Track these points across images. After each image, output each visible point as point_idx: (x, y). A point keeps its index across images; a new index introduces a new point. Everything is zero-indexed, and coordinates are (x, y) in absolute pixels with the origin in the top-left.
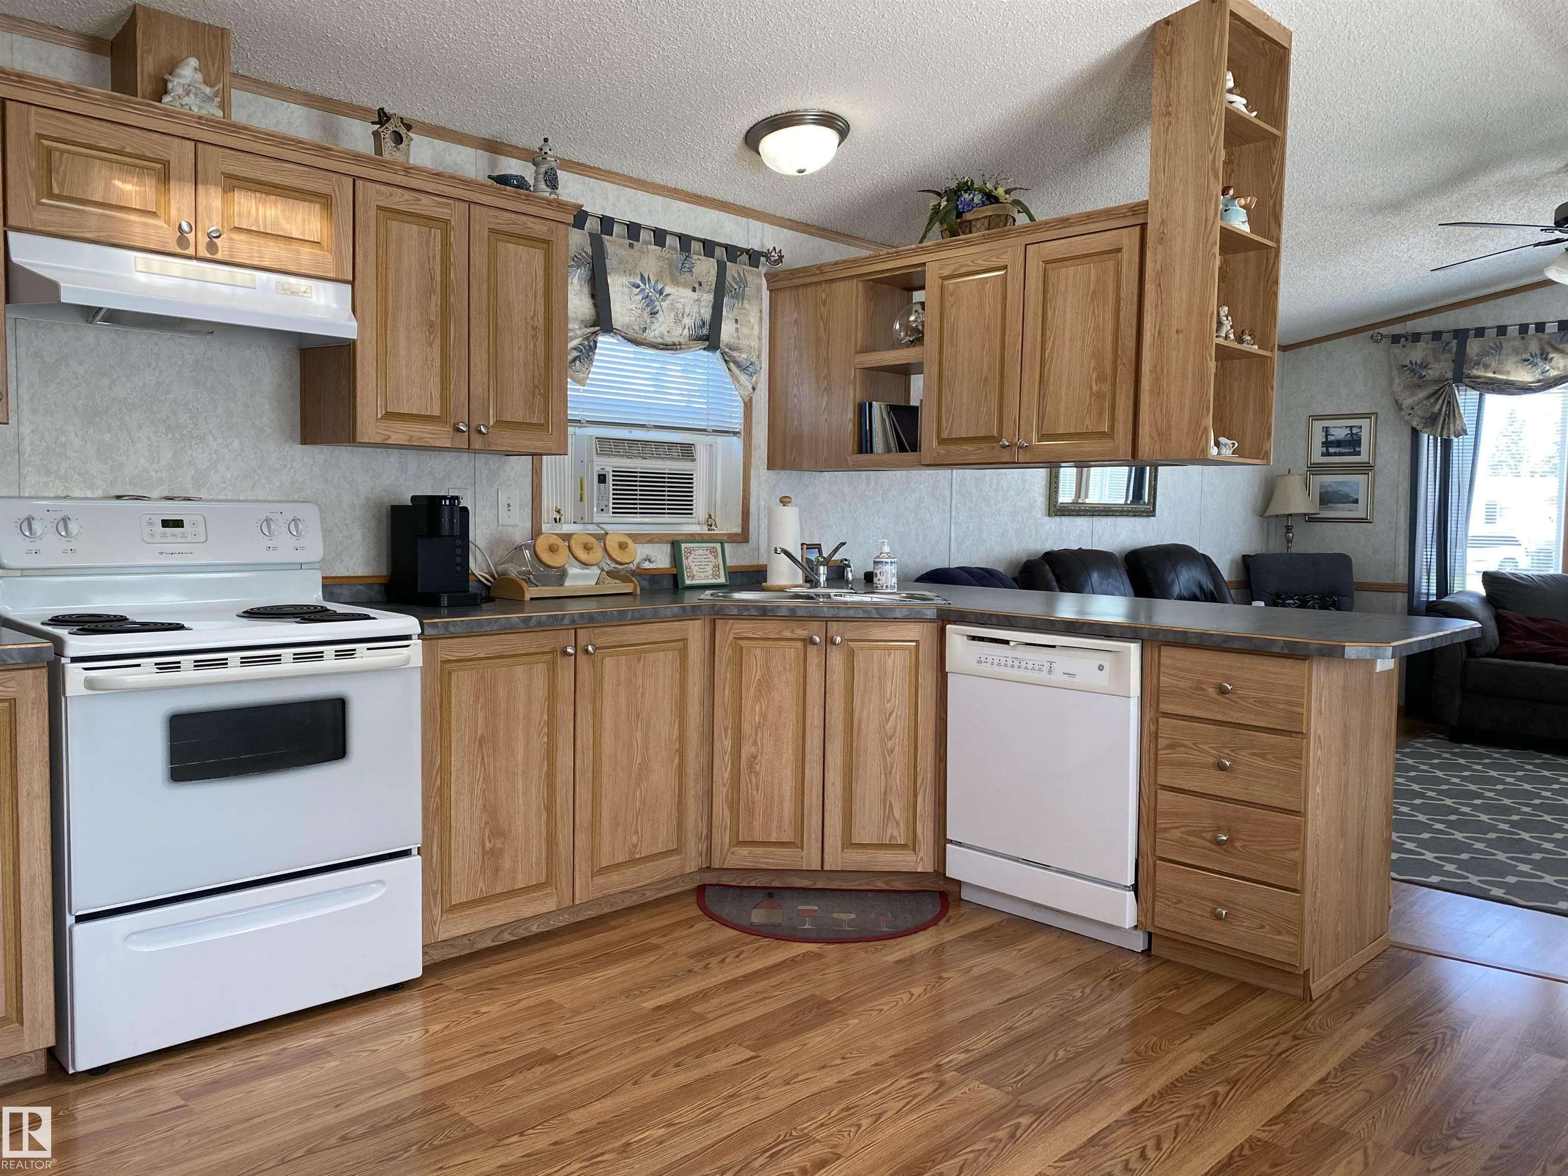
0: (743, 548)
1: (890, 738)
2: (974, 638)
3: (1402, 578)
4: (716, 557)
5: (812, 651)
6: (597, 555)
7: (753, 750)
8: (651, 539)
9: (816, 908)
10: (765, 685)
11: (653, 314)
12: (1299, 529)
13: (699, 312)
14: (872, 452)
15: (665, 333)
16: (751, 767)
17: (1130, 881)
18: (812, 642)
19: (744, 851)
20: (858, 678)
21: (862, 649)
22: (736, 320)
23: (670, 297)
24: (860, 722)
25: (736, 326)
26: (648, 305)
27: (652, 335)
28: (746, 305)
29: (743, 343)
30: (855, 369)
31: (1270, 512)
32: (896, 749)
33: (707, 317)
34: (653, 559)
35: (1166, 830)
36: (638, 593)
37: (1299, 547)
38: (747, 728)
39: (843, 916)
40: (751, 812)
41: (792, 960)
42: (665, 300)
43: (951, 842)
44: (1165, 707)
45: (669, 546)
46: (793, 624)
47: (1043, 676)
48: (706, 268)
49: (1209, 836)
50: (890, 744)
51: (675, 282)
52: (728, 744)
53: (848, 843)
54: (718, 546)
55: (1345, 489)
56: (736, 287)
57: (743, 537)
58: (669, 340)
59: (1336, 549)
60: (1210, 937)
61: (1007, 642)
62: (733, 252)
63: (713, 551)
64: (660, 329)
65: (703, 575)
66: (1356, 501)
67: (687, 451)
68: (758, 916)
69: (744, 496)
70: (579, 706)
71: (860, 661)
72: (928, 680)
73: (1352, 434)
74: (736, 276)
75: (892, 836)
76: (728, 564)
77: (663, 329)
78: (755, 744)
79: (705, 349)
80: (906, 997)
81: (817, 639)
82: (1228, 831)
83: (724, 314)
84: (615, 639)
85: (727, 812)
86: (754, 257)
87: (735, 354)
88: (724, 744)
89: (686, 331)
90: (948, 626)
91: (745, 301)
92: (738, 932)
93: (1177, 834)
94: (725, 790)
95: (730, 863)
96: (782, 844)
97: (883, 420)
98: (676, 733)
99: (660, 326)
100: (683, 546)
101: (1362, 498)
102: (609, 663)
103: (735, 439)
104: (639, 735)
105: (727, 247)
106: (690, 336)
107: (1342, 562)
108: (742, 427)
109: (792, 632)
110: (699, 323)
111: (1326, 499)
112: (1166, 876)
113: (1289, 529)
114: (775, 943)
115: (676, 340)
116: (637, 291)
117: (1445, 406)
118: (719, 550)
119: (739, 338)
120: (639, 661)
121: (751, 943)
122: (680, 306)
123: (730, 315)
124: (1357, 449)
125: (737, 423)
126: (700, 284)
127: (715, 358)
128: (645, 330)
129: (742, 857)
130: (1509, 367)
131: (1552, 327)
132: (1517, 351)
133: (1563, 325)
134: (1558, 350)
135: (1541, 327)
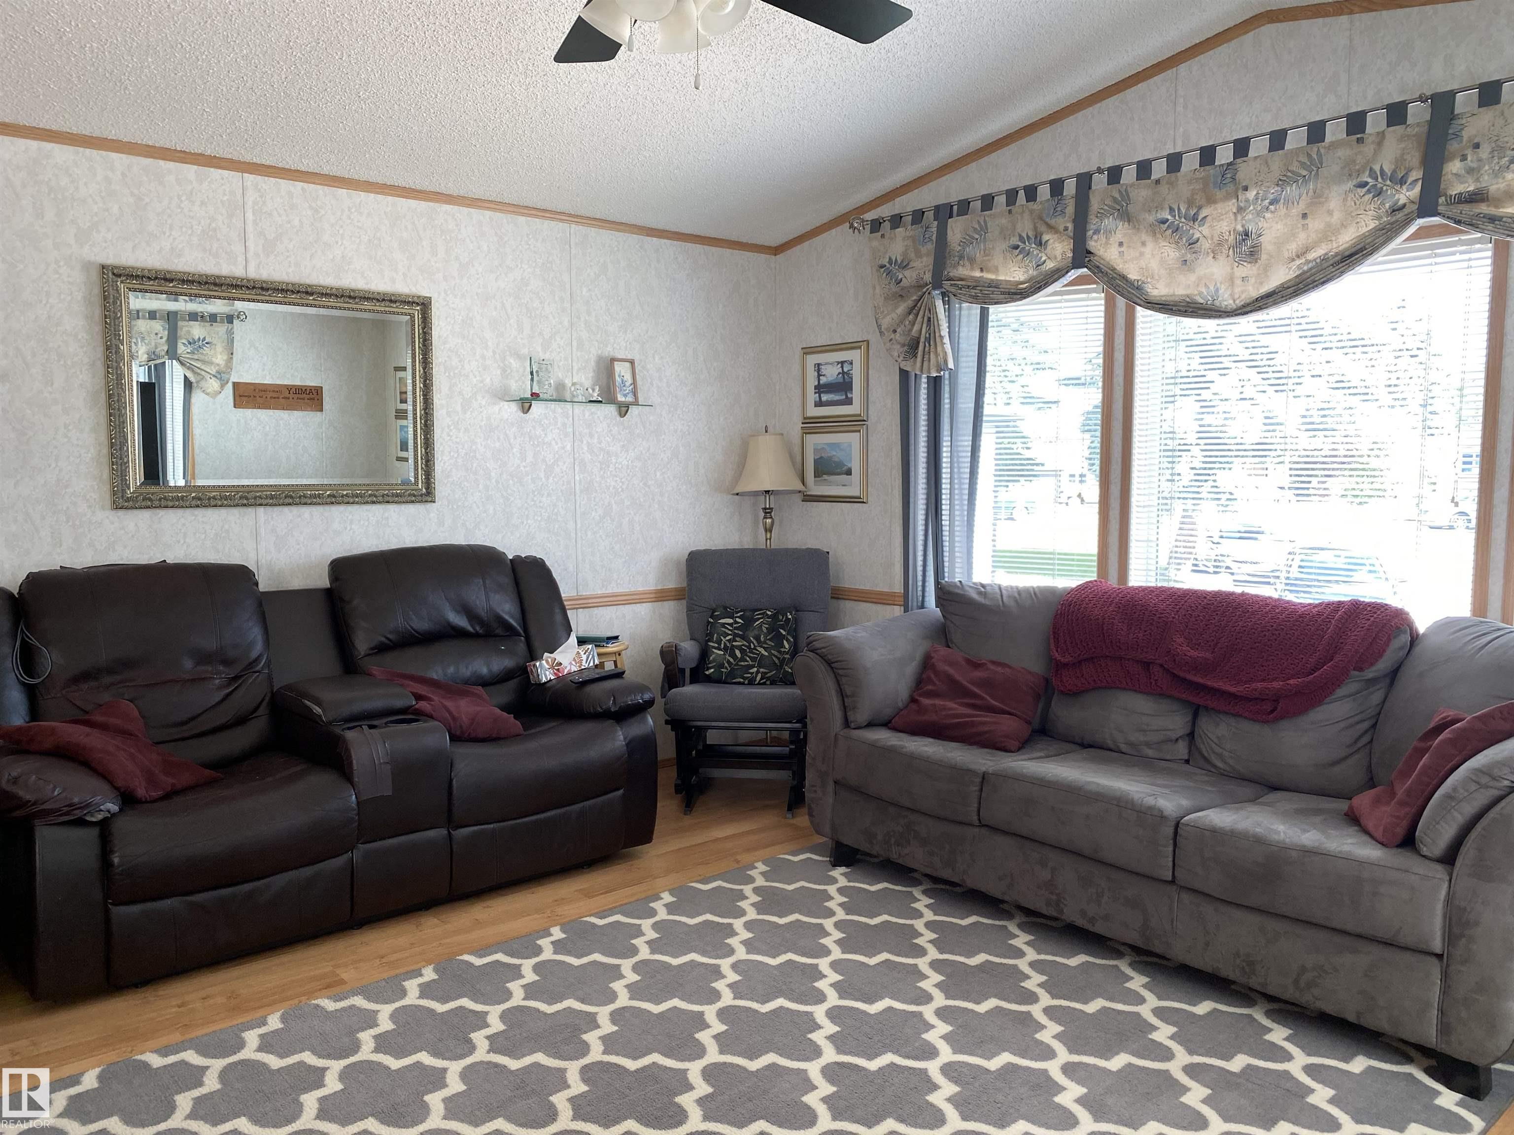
55: (838, 455)
66: (849, 472)
73: (843, 373)
101: (856, 467)
107: (818, 560)
111: (822, 468)
113: (768, 512)
117: (925, 325)
124: (849, 395)
130: (997, 259)
131: (1044, 192)
132: (1004, 234)
133: (1057, 186)
134: (1051, 228)
135: (1031, 192)
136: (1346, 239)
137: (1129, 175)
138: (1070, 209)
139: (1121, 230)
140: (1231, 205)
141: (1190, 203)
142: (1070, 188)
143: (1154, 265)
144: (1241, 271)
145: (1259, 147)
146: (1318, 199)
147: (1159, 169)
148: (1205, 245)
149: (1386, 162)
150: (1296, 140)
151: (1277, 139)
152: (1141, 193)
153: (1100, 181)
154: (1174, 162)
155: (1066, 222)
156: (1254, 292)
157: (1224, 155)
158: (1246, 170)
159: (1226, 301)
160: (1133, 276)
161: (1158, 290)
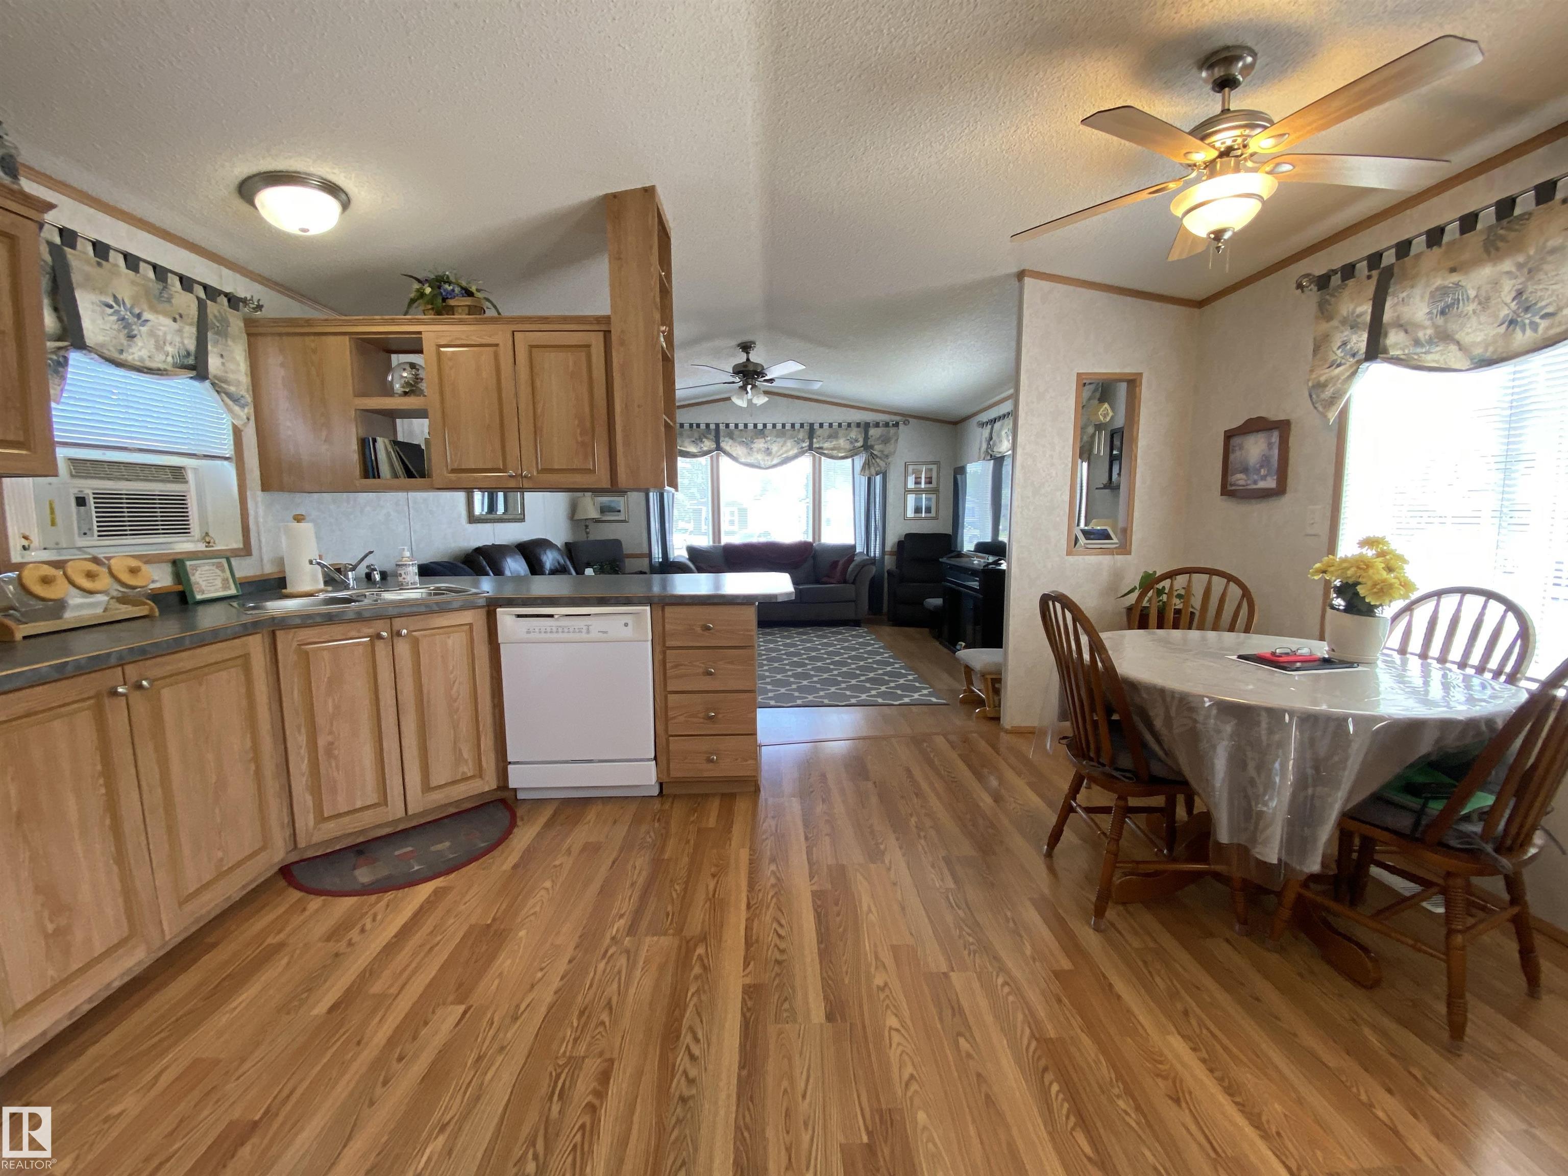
0: (247, 561)
1: (455, 701)
2: (519, 616)
3: (646, 551)
4: (223, 571)
5: (380, 645)
6: (105, 581)
7: (330, 738)
8: (149, 560)
9: (410, 849)
10: (335, 681)
11: (131, 337)
12: (592, 526)
13: (183, 343)
14: (379, 477)
15: (145, 357)
16: (329, 753)
17: (653, 756)
18: (379, 637)
19: (331, 825)
20: (424, 660)
21: (425, 636)
22: (222, 356)
23: (149, 324)
24: (429, 693)
25: (221, 360)
26: (124, 327)
27: (127, 357)
28: (230, 342)
29: (231, 376)
30: (356, 410)
31: (576, 517)
32: (461, 707)
33: (191, 345)
34: (156, 578)
35: (674, 718)
36: (157, 614)
37: (592, 537)
38: (321, 721)
39: (439, 847)
40: (334, 790)
41: (428, 901)
42: (143, 326)
43: (510, 763)
44: (668, 644)
45: (170, 565)
46: (358, 625)
47: (584, 636)
48: (187, 302)
49: (701, 715)
50: (456, 705)
51: (153, 309)
52: (302, 739)
53: (427, 788)
54: (224, 561)
55: (613, 505)
56: (218, 324)
57: (246, 550)
58: (149, 364)
59: (612, 537)
60: (706, 774)
61: (551, 616)
62: (211, 292)
63: (219, 566)
64: (138, 352)
65: (212, 588)
66: (619, 511)
67: (177, 474)
68: (364, 875)
69: (242, 514)
70: (137, 746)
71: (424, 646)
72: (482, 650)
74: (217, 314)
75: (464, 773)
76: (238, 575)
77: (144, 353)
78: (331, 733)
79: (191, 378)
80: (543, 892)
81: (384, 634)
82: (713, 710)
83: (210, 347)
84: (169, 669)
85: (309, 798)
86: (234, 301)
87: (223, 385)
88: (298, 740)
89: (170, 359)
90: (498, 610)
91: (229, 340)
92: (355, 899)
93: (682, 719)
94: (304, 779)
95: (316, 839)
96: (368, 807)
97: (388, 454)
98: (248, 744)
99: (140, 350)
100: (188, 563)
101: (622, 509)
102: (166, 693)
103: (226, 463)
104: (210, 756)
105: (205, 287)
106: (175, 365)
107: (617, 543)
108: (233, 453)
109: (359, 631)
110: (184, 353)
111: (604, 510)
112: (676, 745)
113: (587, 527)
114: (400, 893)
115: (161, 366)
116: (110, 311)
118: (226, 566)
119: (226, 372)
120: (200, 684)
121: (377, 903)
122: (161, 333)
123: (215, 350)
125: (229, 451)
126: (181, 316)
127: (203, 389)
128: (121, 352)
129: (331, 830)
130: (686, 444)
131: (703, 427)
132: (689, 437)
133: (708, 425)
134: (706, 438)
135: (698, 425)
136: (791, 453)
137: (732, 426)
138: (713, 433)
139: (731, 442)
140: (763, 440)
141: (752, 438)
142: (712, 427)
143: (740, 453)
144: (767, 458)
145: (769, 426)
146: (785, 442)
147: (741, 426)
148: (755, 449)
149: (801, 436)
150: (779, 426)
151: (774, 426)
152: (736, 433)
153: (722, 427)
154: (746, 426)
155: (712, 436)
156: (769, 463)
157: (760, 427)
158: (766, 432)
159: (762, 464)
160: (734, 455)
161: (743, 460)
